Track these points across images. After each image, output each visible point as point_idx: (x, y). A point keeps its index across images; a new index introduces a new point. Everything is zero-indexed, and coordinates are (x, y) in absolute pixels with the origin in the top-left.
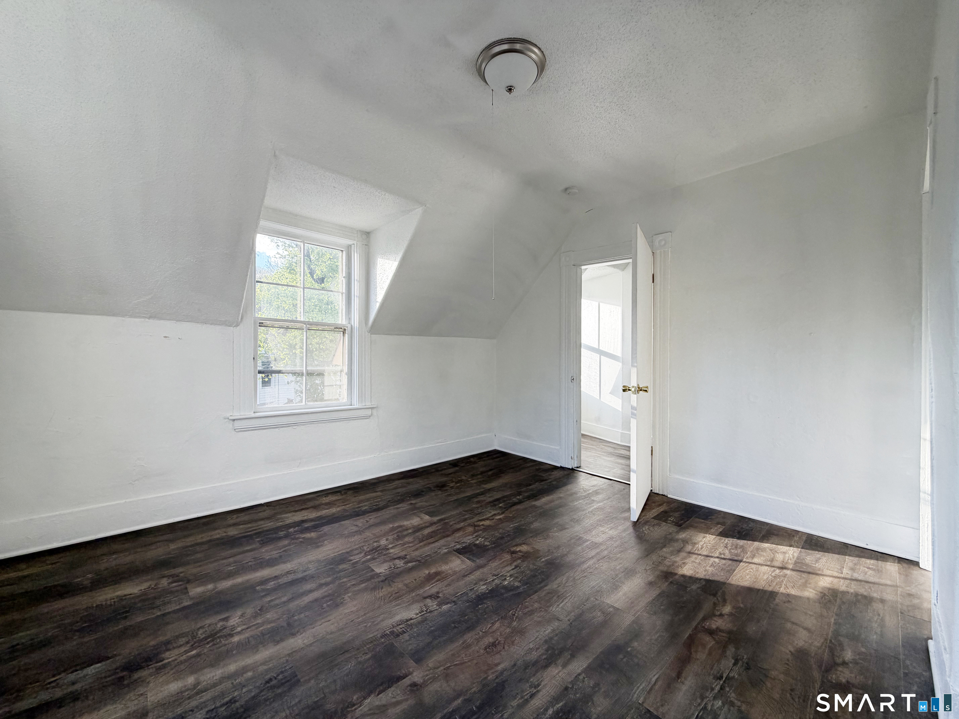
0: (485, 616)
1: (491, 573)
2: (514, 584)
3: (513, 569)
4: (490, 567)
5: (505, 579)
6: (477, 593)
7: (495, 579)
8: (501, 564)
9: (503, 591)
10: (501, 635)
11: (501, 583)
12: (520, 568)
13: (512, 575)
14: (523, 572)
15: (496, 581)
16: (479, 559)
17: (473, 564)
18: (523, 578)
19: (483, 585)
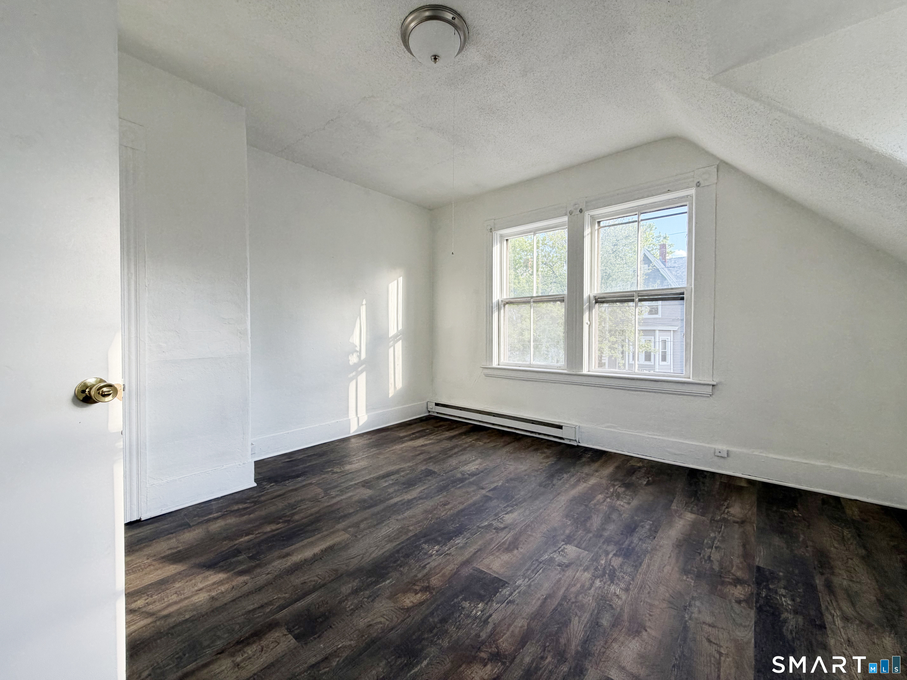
0: (452, 518)
1: (453, 555)
2: (429, 546)
3: (429, 563)
4: (455, 562)
5: (437, 551)
6: (462, 536)
7: (447, 550)
8: (442, 569)
9: (440, 539)
10: (440, 510)
11: (442, 547)
12: (420, 566)
13: (429, 557)
14: (417, 561)
15: (447, 549)
16: (471, 574)
17: (475, 565)
18: (419, 553)
19: (459, 544)
